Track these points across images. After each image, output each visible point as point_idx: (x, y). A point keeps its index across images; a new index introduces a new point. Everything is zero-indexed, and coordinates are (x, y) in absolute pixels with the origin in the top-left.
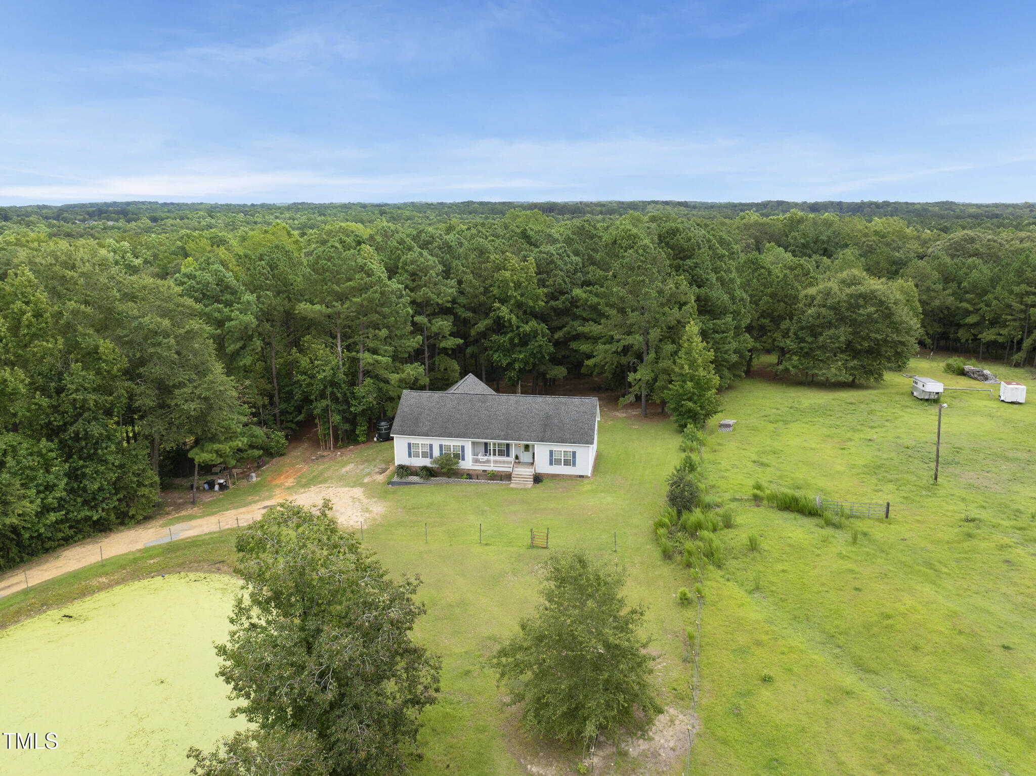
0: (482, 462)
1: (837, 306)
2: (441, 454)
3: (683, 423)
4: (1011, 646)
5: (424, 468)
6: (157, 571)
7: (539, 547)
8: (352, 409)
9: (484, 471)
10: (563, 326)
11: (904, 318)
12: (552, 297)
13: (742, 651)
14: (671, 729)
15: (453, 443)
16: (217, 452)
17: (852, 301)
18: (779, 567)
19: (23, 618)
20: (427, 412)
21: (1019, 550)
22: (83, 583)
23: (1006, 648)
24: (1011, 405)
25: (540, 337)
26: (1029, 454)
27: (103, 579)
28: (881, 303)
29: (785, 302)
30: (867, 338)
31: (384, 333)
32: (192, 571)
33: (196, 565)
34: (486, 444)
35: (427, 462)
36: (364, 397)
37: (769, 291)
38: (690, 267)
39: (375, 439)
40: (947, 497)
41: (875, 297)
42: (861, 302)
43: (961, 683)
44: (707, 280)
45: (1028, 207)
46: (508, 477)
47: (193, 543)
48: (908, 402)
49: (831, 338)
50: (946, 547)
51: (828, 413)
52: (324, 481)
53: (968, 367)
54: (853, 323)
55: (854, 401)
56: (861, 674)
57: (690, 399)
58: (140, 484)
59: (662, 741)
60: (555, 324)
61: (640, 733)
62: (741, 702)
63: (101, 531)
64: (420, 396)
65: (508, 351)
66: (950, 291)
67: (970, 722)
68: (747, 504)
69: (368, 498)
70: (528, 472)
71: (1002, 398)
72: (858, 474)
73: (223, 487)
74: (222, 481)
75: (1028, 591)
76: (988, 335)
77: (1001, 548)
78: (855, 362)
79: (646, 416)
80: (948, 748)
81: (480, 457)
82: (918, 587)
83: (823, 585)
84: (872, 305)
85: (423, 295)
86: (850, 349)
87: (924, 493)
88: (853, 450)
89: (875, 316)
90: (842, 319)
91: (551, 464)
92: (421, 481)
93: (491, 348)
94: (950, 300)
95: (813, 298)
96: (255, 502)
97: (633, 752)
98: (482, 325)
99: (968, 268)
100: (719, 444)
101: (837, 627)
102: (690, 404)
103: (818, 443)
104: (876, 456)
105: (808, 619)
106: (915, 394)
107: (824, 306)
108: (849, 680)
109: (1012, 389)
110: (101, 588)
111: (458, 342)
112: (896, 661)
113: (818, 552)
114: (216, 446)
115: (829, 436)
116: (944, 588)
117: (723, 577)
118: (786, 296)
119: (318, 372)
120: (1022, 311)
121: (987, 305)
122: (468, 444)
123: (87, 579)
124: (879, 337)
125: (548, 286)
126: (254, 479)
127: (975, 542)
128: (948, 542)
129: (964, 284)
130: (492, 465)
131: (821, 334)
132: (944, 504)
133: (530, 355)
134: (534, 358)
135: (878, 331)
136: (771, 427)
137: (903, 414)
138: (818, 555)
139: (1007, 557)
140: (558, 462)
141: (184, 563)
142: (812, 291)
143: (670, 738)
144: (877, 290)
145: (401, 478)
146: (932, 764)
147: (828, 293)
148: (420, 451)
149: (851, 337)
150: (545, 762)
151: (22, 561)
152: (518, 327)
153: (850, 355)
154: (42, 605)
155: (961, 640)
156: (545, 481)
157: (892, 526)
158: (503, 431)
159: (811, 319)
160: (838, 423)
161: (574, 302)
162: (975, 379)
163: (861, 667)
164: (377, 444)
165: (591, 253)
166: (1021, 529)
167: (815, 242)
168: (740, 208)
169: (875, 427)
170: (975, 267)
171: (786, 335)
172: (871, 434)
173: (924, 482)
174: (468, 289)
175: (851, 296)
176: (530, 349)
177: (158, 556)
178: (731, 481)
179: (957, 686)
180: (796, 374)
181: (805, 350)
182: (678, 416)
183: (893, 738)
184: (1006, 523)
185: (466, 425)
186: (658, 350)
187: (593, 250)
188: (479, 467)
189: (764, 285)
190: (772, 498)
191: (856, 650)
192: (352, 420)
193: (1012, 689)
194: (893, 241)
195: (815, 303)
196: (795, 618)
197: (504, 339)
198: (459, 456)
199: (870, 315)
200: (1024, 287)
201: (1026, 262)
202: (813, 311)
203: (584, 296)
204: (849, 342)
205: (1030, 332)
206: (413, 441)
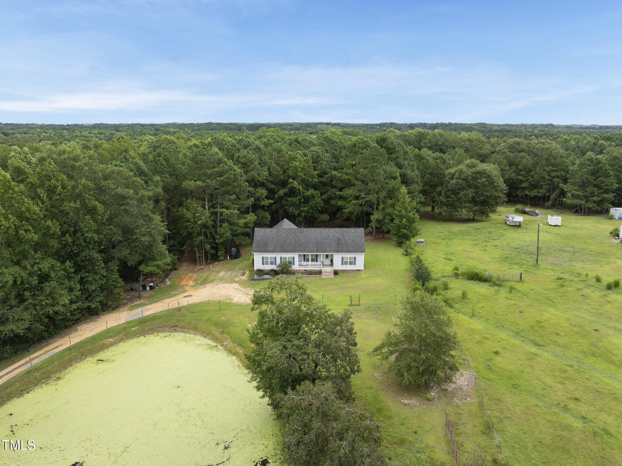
0: (304, 266)
1: (466, 178)
2: (281, 262)
3: (400, 241)
4: (598, 329)
5: (272, 270)
6: (140, 334)
7: (355, 305)
8: (217, 241)
9: (305, 270)
10: (326, 192)
11: (500, 184)
12: (320, 176)
13: (479, 342)
14: (463, 377)
15: (287, 256)
16: (156, 266)
17: (474, 175)
18: (480, 305)
19: (74, 363)
20: (271, 239)
21: (586, 290)
22: (100, 343)
23: (596, 330)
24: (554, 227)
25: (316, 198)
26: (573, 249)
27: (110, 340)
28: (489, 176)
29: (437, 177)
30: (482, 195)
31: (234, 197)
32: (160, 332)
33: (161, 329)
34: (304, 255)
35: (274, 267)
36: (224, 234)
37: (428, 171)
38: (394, 158)
39: (228, 258)
40: (544, 269)
41: (486, 173)
42: (478, 176)
43: (582, 346)
44: (404, 164)
45: (524, 126)
46: (320, 272)
47: (154, 318)
48: (505, 227)
49: (464, 195)
50: (553, 291)
51: (469, 234)
52: (212, 281)
53: (527, 209)
54: (476, 187)
55: (479, 228)
56: (537, 347)
57: (404, 228)
58: (116, 287)
59: (461, 383)
60: (322, 190)
61: (449, 381)
62: (489, 363)
63: (93, 315)
64: (265, 231)
65: (297, 206)
66: (512, 170)
67: (592, 361)
68: (451, 278)
69: (244, 288)
70: (330, 269)
71: (550, 224)
72: (498, 262)
73: (152, 288)
74: (152, 284)
75: (596, 307)
76: (533, 193)
77: (578, 290)
78: (477, 207)
79: (376, 239)
80: (587, 371)
81: (303, 263)
82: (548, 309)
83: (504, 311)
84: (484, 177)
85: (252, 175)
86: (474, 201)
87: (533, 268)
88: (490, 251)
89: (486, 183)
90: (469, 186)
91: (342, 264)
92: (271, 277)
93: (287, 205)
94: (513, 175)
95: (453, 175)
96: (178, 294)
97: (450, 389)
98: (282, 192)
99: (520, 158)
100: (423, 251)
101: (518, 329)
102: (405, 231)
103: (471, 249)
104: (503, 253)
105: (503, 327)
106: (508, 223)
107: (460, 178)
108: (534, 350)
109: (555, 219)
110: (111, 345)
111: (270, 202)
112: (550, 340)
113: (495, 297)
114: (156, 263)
115: (475, 245)
116: (559, 309)
117: (455, 312)
118: (438, 174)
119: (198, 220)
120: (550, 180)
121: (532, 177)
122: (296, 256)
123: (101, 340)
124: (489, 194)
125: (317, 170)
126: (168, 283)
127: (565, 288)
128: (553, 289)
129: (520, 167)
130: (310, 267)
131: (459, 193)
132: (545, 273)
133: (311, 208)
134: (313, 209)
135: (487, 191)
136: (444, 242)
137: (506, 233)
138: (496, 299)
139: (582, 294)
140: (346, 263)
141: (153, 328)
142: (452, 171)
143: (464, 381)
144: (486, 169)
145: (259, 276)
146: (583, 378)
147: (461, 172)
148: (269, 261)
149: (474, 195)
150: (409, 398)
151: (56, 334)
152: (303, 193)
153: (473, 204)
154: (82, 355)
155: (576, 329)
156: (340, 274)
157: (524, 284)
158: (315, 248)
159: (453, 185)
160: (476, 238)
161: (332, 178)
162: (532, 215)
163: (536, 344)
164: (230, 261)
165: (334, 151)
166: (583, 281)
167: (436, 146)
168: (370, 127)
169: (496, 240)
170: (524, 157)
171: (440, 194)
172: (495, 243)
173: (531, 264)
174: (274, 172)
175: (473, 173)
176: (311, 205)
177: (136, 325)
178: (438, 268)
179: (580, 348)
180: (446, 215)
181: (451, 202)
182: (397, 237)
183: (563, 370)
184: (575, 279)
185: (294, 246)
186: (384, 202)
187: (334, 150)
188: (303, 268)
189: (426, 168)
190: (463, 274)
191: (531, 337)
192: (216, 248)
193: (605, 347)
194: (478, 144)
195: (455, 177)
196: (497, 327)
197: (295, 200)
198: (292, 263)
199: (483, 183)
200: (550, 167)
201: (550, 155)
202: (454, 181)
203: (339, 175)
204: (473, 197)
205: (554, 191)
206: (265, 256)
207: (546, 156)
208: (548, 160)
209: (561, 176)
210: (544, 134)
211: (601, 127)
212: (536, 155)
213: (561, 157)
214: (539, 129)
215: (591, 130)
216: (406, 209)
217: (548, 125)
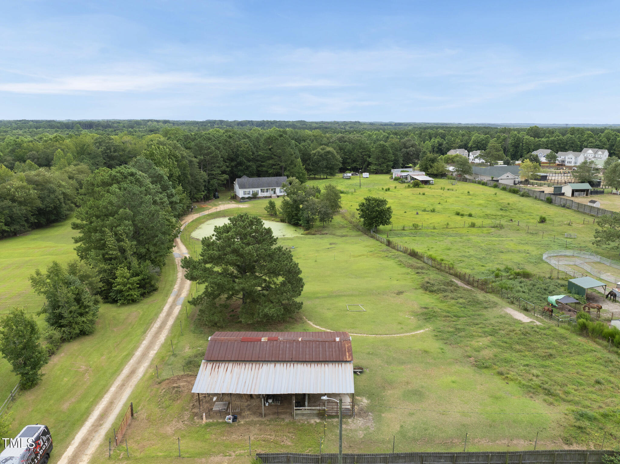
0: (263, 194)
1: (322, 155)
2: (252, 193)
9: (264, 196)
15: (255, 190)
17: (325, 154)
20: (246, 183)
26: (374, 183)
28: (332, 154)
30: (330, 164)
34: (263, 189)
35: (250, 196)
37: (302, 152)
41: (330, 152)
42: (327, 154)
45: (337, 124)
46: (270, 197)
49: (322, 165)
54: (327, 160)
64: (242, 179)
66: (342, 153)
70: (275, 195)
71: (364, 177)
72: (345, 188)
74: (192, 207)
76: (354, 165)
78: (328, 171)
84: (330, 155)
90: (324, 159)
91: (280, 192)
94: (343, 155)
95: (315, 154)
99: (345, 146)
106: (344, 178)
107: (318, 156)
118: (307, 154)
120: (362, 157)
121: (352, 156)
122: (259, 190)
129: (345, 150)
130: (266, 194)
131: (319, 164)
135: (333, 162)
140: (282, 192)
142: (314, 152)
144: (330, 150)
145: (243, 200)
147: (319, 152)
148: (247, 193)
149: (326, 164)
153: (326, 169)
156: (279, 197)
158: (267, 185)
159: (315, 159)
170: (347, 145)
175: (325, 152)
185: (258, 185)
188: (262, 196)
198: (258, 193)
199: (330, 158)
200: (362, 150)
201: (361, 143)
202: (315, 157)
203: (262, 154)
204: (326, 166)
205: (364, 163)
206: (245, 190)
207: (359, 144)
208: (360, 146)
209: (367, 154)
210: (354, 131)
211: (396, 124)
212: (354, 144)
213: (367, 144)
214: (349, 126)
215: (389, 127)
216: (301, 169)
217: (356, 122)
